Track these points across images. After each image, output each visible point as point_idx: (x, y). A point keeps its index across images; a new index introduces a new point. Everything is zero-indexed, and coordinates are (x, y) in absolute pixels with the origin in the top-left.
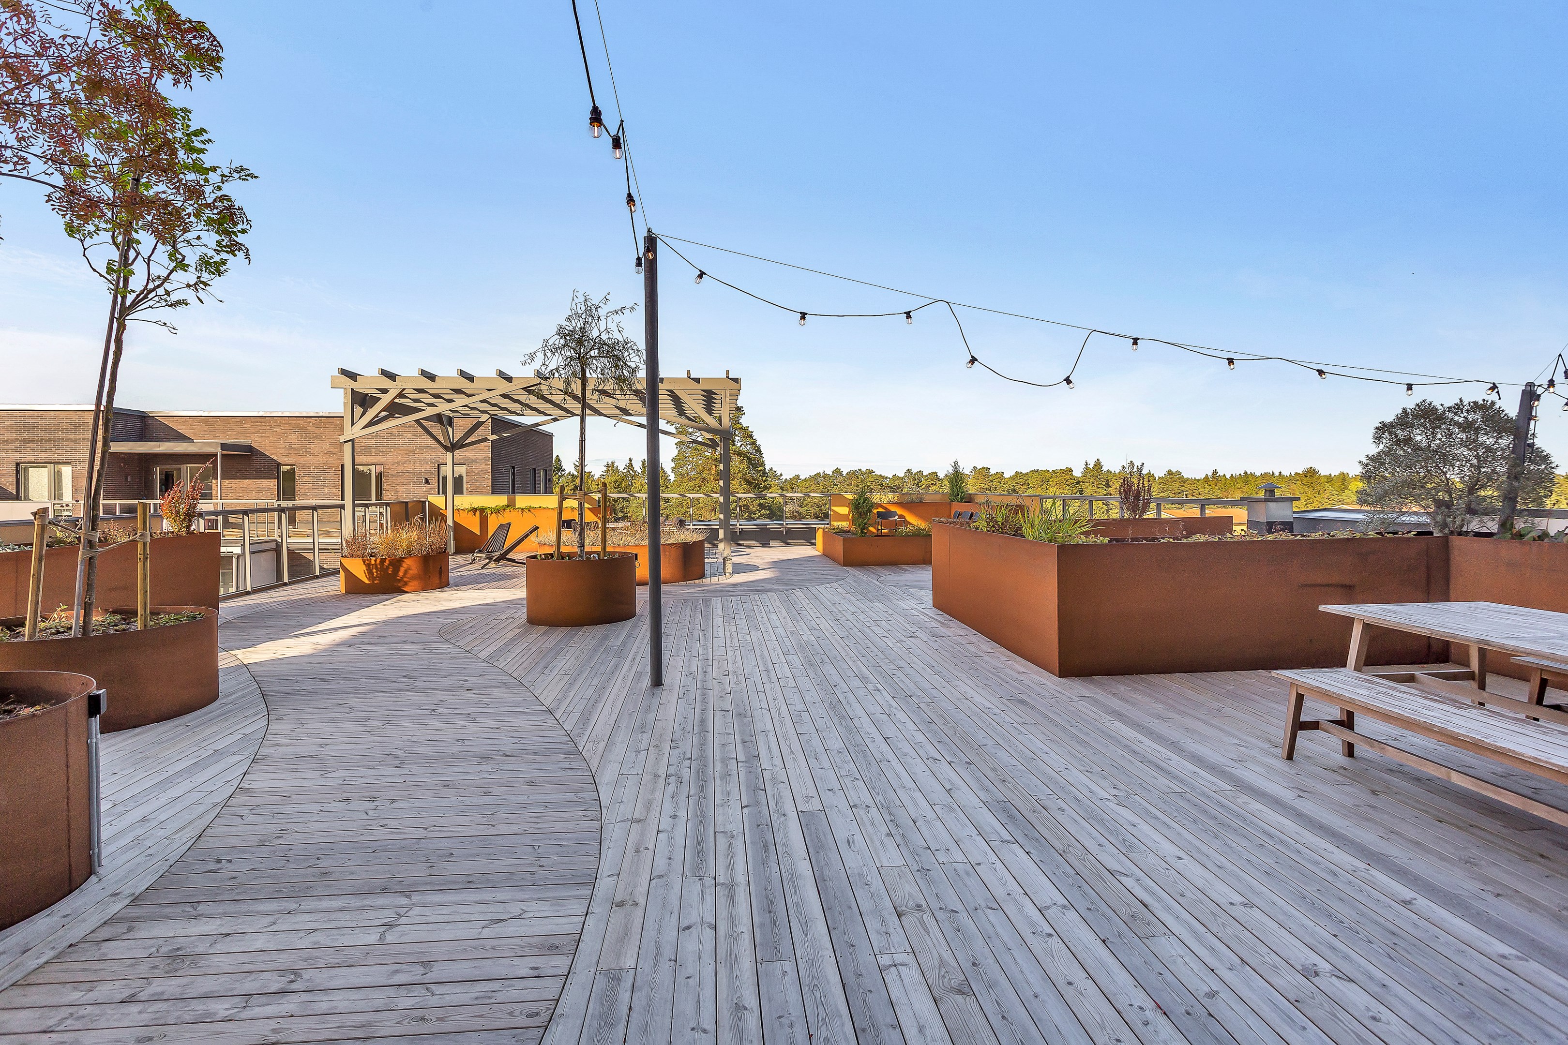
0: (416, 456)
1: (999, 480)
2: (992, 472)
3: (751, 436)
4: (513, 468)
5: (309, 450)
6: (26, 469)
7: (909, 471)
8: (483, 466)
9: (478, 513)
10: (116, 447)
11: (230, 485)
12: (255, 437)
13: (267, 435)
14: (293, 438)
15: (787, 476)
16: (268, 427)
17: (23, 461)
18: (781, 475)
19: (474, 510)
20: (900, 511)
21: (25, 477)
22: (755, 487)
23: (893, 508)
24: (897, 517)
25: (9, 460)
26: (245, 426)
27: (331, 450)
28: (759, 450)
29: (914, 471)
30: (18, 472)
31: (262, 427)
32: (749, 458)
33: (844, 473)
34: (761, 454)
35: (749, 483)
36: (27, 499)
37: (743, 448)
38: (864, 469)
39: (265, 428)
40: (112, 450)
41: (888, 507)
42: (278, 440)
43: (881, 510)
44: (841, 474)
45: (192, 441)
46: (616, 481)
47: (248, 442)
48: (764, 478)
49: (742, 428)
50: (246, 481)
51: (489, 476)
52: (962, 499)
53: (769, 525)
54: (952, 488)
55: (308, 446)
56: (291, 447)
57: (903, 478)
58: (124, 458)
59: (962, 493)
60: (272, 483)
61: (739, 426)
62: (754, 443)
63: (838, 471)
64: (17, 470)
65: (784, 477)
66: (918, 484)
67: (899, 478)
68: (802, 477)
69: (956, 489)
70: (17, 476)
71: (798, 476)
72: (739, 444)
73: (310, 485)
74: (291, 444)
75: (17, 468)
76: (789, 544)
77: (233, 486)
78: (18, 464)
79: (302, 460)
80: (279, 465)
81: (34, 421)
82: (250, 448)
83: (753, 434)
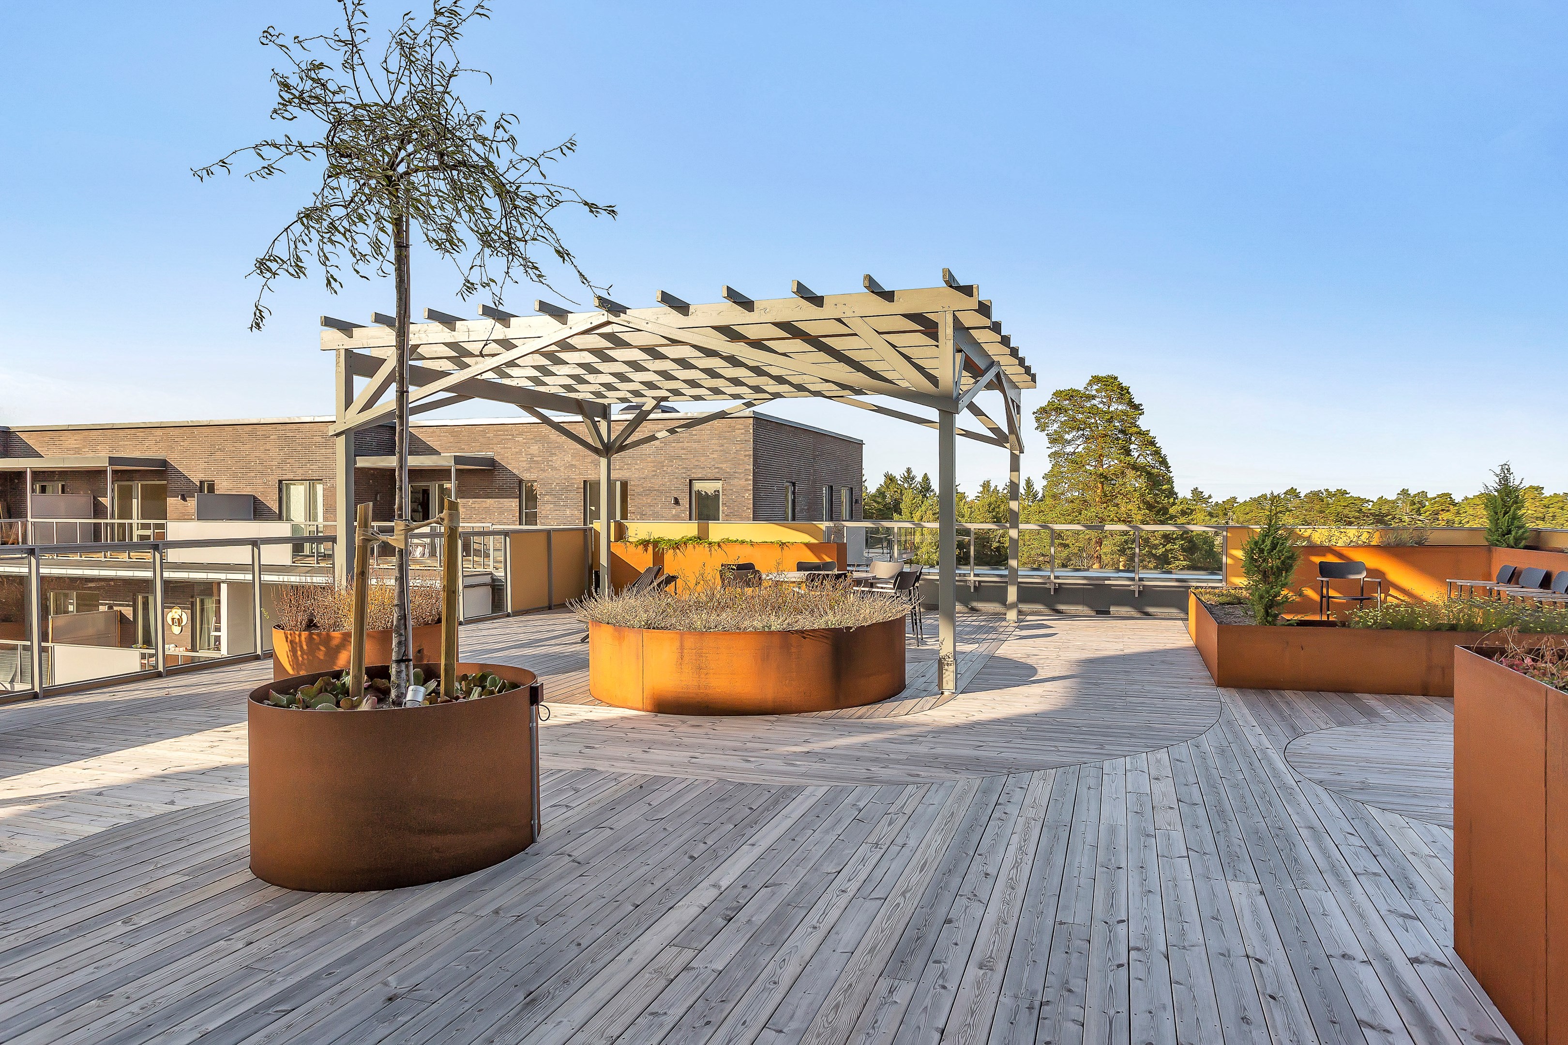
0: (665, 469)
1: (1560, 504)
2: (1547, 493)
3: (1152, 443)
4: (794, 484)
5: (550, 463)
6: (287, 485)
7: (1405, 492)
8: (743, 482)
9: (650, 548)
10: (363, 462)
11: (473, 506)
12: (498, 448)
13: (509, 446)
14: (535, 449)
15: (1219, 497)
16: (510, 437)
17: (284, 478)
18: (1210, 497)
19: (645, 543)
20: (1372, 561)
21: (287, 496)
22: (1158, 512)
23: (1357, 556)
24: (1364, 574)
25: (273, 477)
26: (488, 435)
27: (573, 463)
28: (1164, 462)
29: (1412, 492)
30: (280, 490)
31: (505, 437)
32: (1149, 474)
33: (1302, 495)
34: (1168, 467)
35: (1150, 507)
36: (288, 519)
37: (1141, 460)
38: (1333, 490)
39: (507, 437)
40: (359, 465)
41: (1346, 552)
42: (520, 452)
43: (1331, 559)
44: (1297, 496)
45: (437, 453)
46: (990, 504)
47: (490, 454)
48: (1172, 500)
49: (1140, 433)
50: (488, 501)
51: (749, 495)
52: (1517, 540)
53: (1108, 579)
54: (1495, 521)
55: (550, 459)
56: (532, 461)
57: (1394, 502)
58: (373, 475)
59: (1519, 528)
60: (514, 503)
61: (1135, 429)
62: (1157, 453)
63: (1293, 492)
64: (279, 487)
65: (1213, 500)
66: (1419, 510)
67: (1387, 502)
68: (1240, 500)
69: (1504, 521)
70: (279, 494)
71: (1235, 498)
72: (1136, 454)
73: (552, 506)
74: (533, 456)
75: (279, 485)
76: (1148, 615)
77: (477, 506)
78: (280, 482)
79: (543, 475)
80: (521, 481)
81: (292, 434)
82: (492, 462)
83: (1157, 440)
